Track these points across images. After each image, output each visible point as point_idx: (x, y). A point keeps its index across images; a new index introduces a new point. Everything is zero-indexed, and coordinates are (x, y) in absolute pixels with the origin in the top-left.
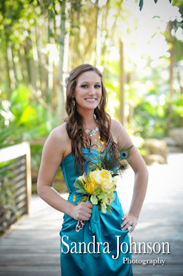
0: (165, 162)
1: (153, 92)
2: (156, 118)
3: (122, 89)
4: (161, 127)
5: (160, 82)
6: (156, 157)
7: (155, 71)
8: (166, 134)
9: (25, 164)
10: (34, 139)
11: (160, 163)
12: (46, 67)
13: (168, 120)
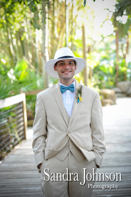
0: (115, 104)
1: (105, 59)
2: (108, 75)
4: (112, 81)
5: (111, 52)
6: (108, 101)
7: (107, 45)
8: (115, 85)
9: (22, 108)
10: (28, 91)
11: (111, 104)
12: (34, 44)
13: (116, 76)
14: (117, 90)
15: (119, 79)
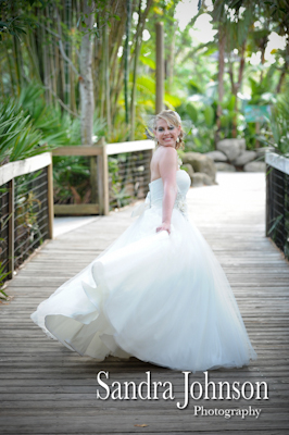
0: (214, 182)
6: (201, 175)
9: (46, 178)
11: (206, 183)
13: (216, 128)
14: (219, 155)
15: (221, 135)
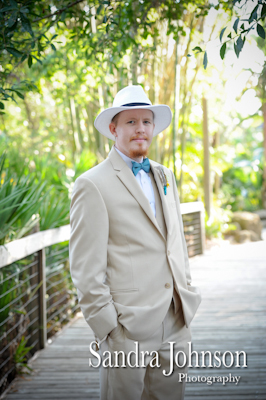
0: (260, 239)
1: (244, 157)
2: (249, 186)
3: (206, 153)
4: (255, 197)
5: (254, 144)
6: (248, 233)
7: (247, 133)
8: (261, 205)
11: (253, 240)
13: (263, 189)
14: (264, 213)
